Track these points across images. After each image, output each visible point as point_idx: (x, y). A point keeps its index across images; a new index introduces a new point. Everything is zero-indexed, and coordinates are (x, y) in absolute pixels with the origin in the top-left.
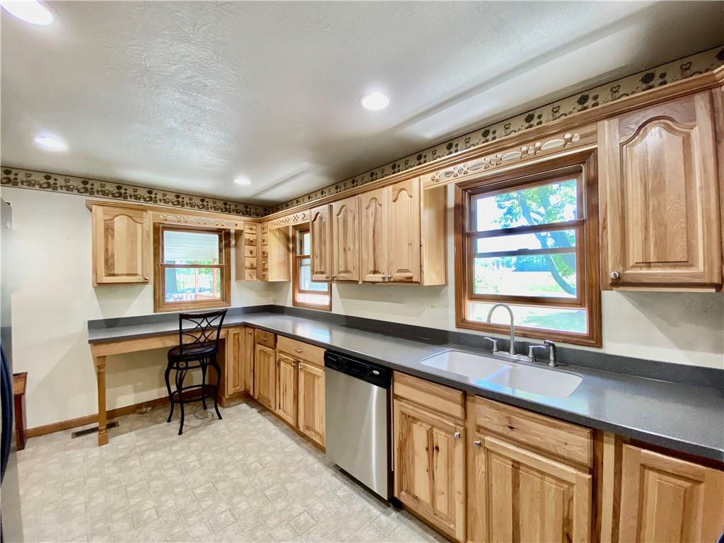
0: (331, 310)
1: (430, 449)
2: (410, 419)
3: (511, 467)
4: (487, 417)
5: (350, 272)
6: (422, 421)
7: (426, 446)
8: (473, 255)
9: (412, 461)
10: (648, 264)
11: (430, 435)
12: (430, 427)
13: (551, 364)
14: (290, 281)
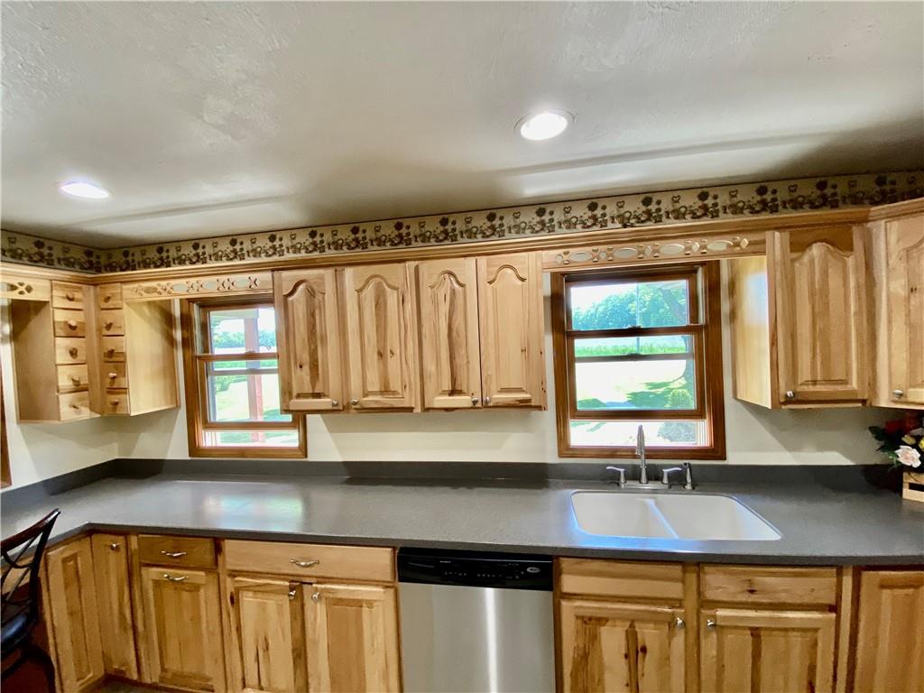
0: (306, 456)
1: (632, 653)
2: (593, 621)
3: (750, 638)
4: (720, 587)
5: (394, 393)
6: (614, 619)
7: (624, 651)
8: (573, 360)
9: (599, 680)
10: (814, 382)
11: (631, 635)
12: (628, 624)
13: (689, 487)
14: (178, 407)
